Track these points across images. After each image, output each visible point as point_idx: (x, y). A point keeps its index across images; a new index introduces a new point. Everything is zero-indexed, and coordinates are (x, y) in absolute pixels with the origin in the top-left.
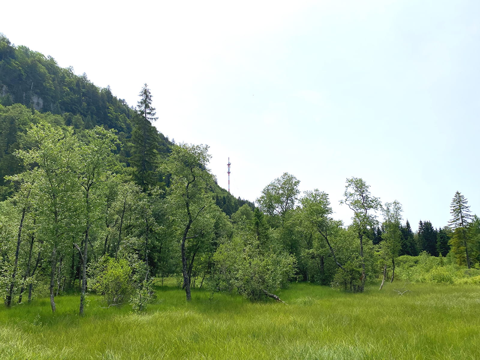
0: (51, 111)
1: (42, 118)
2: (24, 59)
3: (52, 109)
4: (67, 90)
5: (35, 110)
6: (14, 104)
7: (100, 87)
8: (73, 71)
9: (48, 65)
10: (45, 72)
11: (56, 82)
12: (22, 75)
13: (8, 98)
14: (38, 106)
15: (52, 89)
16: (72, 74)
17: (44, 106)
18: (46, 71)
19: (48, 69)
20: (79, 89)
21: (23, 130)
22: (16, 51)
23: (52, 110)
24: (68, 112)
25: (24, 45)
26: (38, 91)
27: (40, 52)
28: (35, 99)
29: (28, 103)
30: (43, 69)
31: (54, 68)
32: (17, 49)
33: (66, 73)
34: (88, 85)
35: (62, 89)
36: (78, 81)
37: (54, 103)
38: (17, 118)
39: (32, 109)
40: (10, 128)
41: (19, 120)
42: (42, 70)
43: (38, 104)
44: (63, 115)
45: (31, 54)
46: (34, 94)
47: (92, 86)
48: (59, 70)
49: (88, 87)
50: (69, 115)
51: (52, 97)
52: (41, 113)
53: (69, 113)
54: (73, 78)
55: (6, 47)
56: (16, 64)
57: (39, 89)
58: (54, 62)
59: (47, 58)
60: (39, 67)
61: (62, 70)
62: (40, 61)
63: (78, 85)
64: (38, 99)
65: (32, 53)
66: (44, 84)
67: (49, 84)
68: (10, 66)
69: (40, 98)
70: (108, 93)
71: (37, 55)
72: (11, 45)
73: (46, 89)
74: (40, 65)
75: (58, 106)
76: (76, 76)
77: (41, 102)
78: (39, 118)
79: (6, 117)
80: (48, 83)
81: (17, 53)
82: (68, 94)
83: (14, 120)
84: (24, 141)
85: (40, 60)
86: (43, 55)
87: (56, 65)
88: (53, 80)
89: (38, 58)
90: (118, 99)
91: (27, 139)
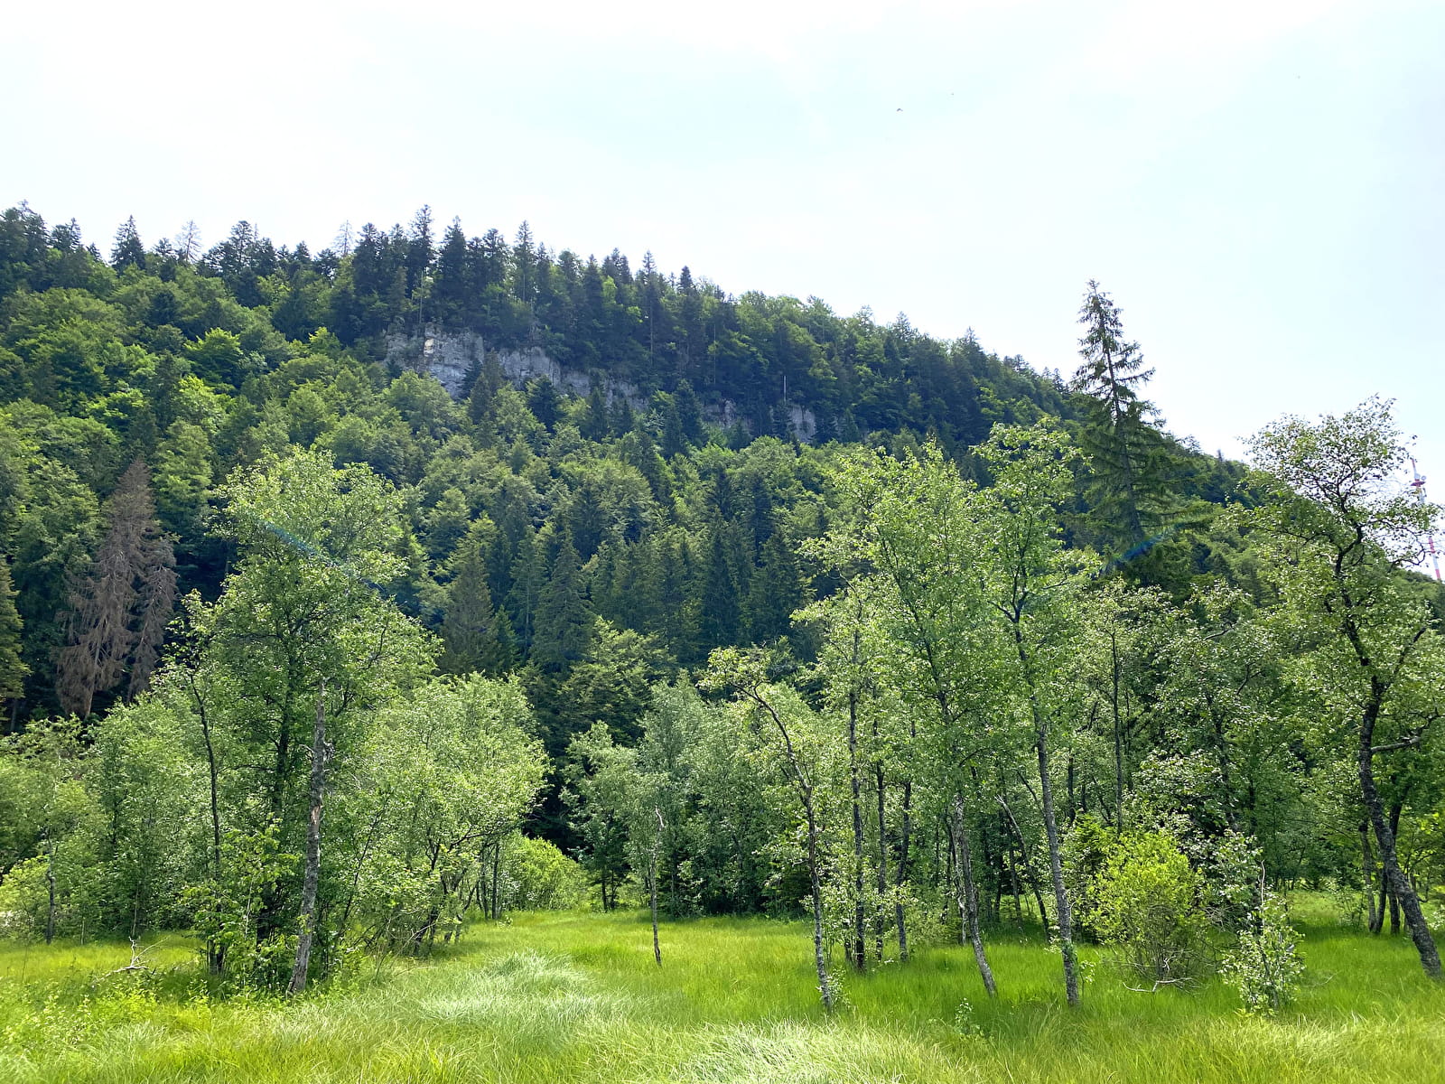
0: (836, 437)
1: (819, 459)
2: (759, 324)
3: (839, 431)
4: (866, 372)
5: (802, 445)
6: (753, 440)
7: (946, 339)
8: (871, 319)
9: (811, 321)
10: (808, 341)
11: (837, 359)
12: (760, 364)
13: (740, 429)
14: (806, 431)
15: (831, 381)
16: (871, 326)
17: (818, 428)
18: (811, 338)
19: (812, 331)
20: (895, 360)
21: (783, 501)
22: (737, 310)
23: (839, 434)
24: (876, 431)
25: (751, 291)
26: (800, 394)
27: (789, 295)
28: (797, 417)
29: (782, 431)
30: (802, 336)
31: (827, 324)
32: (739, 303)
33: (856, 327)
34: (914, 342)
35: (854, 373)
36: (889, 340)
37: (840, 413)
38: (766, 474)
39: (795, 443)
40: (756, 501)
41: (772, 476)
42: (800, 340)
43: (805, 426)
44: (866, 440)
45: (770, 306)
46: (792, 404)
47: (927, 342)
48: (838, 327)
49: (916, 348)
50: (882, 435)
51: (834, 400)
52: (817, 448)
53: (879, 433)
54: (874, 336)
55: (716, 306)
56: (744, 341)
57: (801, 389)
58: (825, 310)
59: (806, 303)
60: (794, 333)
61: (845, 322)
62: (791, 318)
63: (889, 352)
64: (804, 413)
65: (773, 303)
66: (810, 373)
67: (821, 369)
68: (732, 350)
69: (807, 412)
70: (970, 349)
71: (783, 305)
72: (726, 299)
73: (816, 385)
74: (794, 327)
75: (850, 420)
76: (880, 329)
77: (811, 420)
78: (813, 462)
79: (743, 475)
80: (819, 366)
81: (740, 313)
82: (871, 382)
83: (761, 480)
84: (789, 528)
85: (792, 316)
86: (797, 300)
87: (830, 315)
88: (830, 356)
89: (787, 311)
90: (1001, 359)
91: (794, 519)
